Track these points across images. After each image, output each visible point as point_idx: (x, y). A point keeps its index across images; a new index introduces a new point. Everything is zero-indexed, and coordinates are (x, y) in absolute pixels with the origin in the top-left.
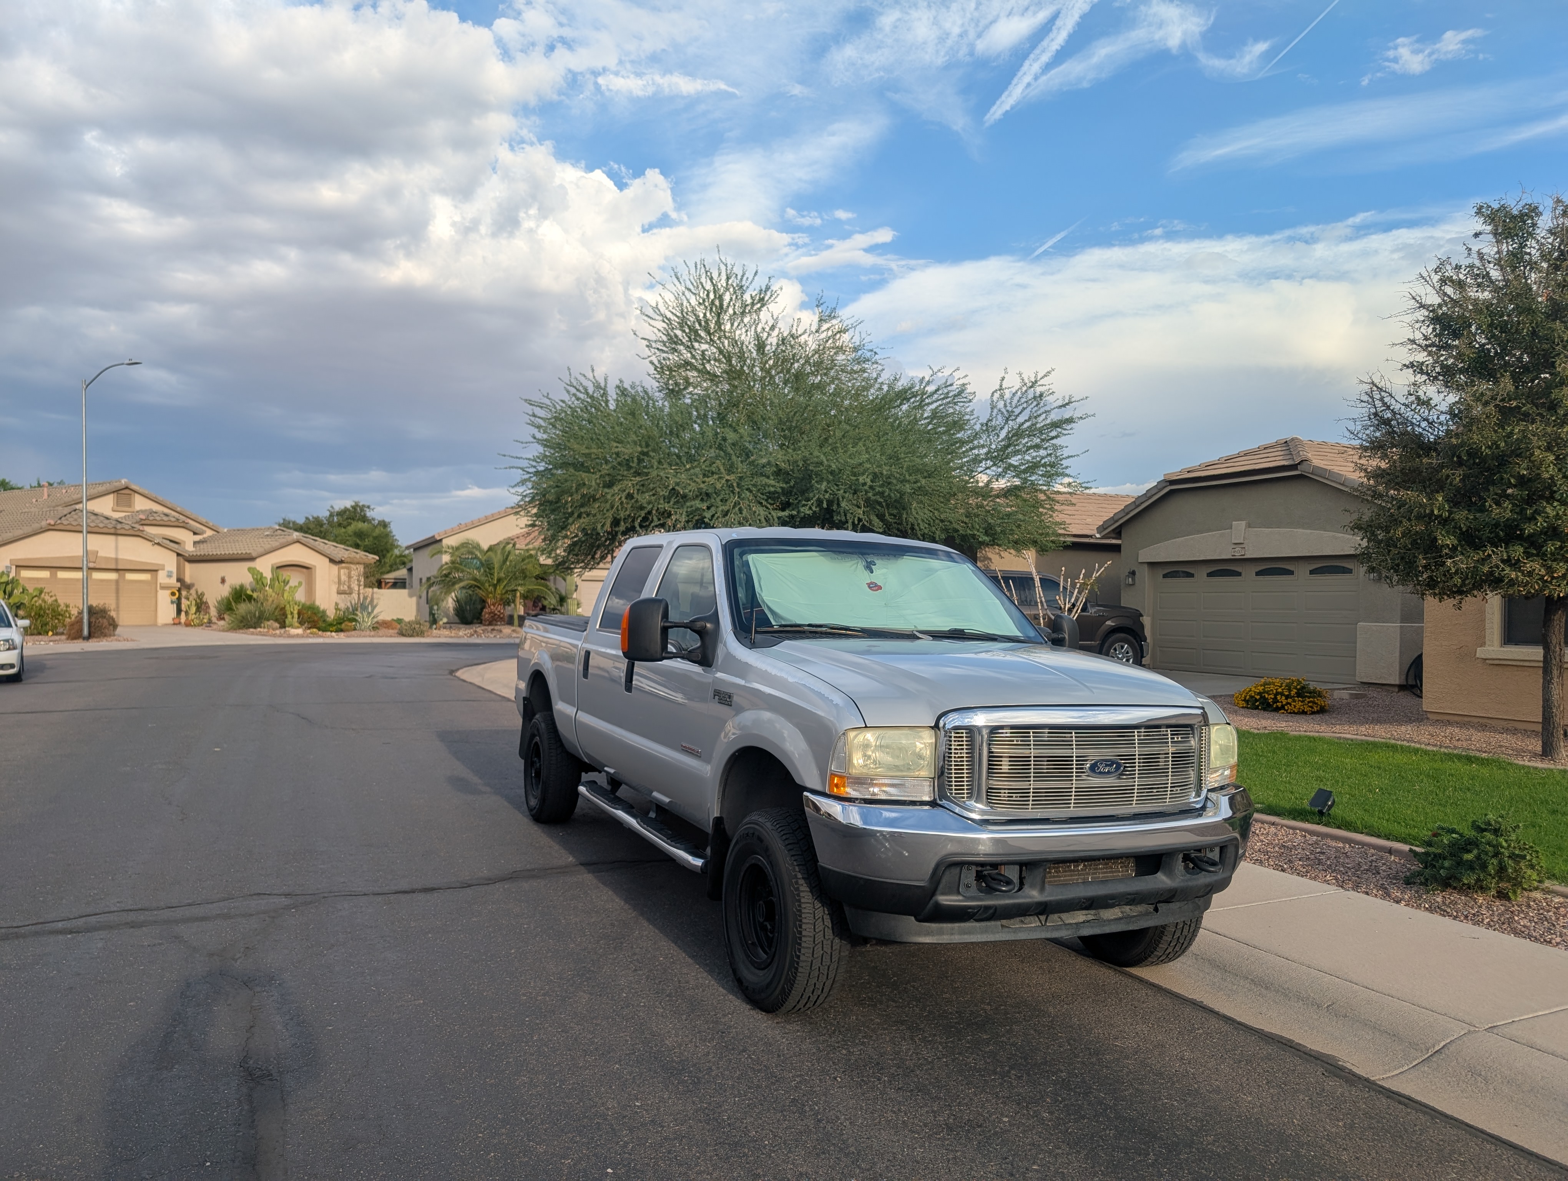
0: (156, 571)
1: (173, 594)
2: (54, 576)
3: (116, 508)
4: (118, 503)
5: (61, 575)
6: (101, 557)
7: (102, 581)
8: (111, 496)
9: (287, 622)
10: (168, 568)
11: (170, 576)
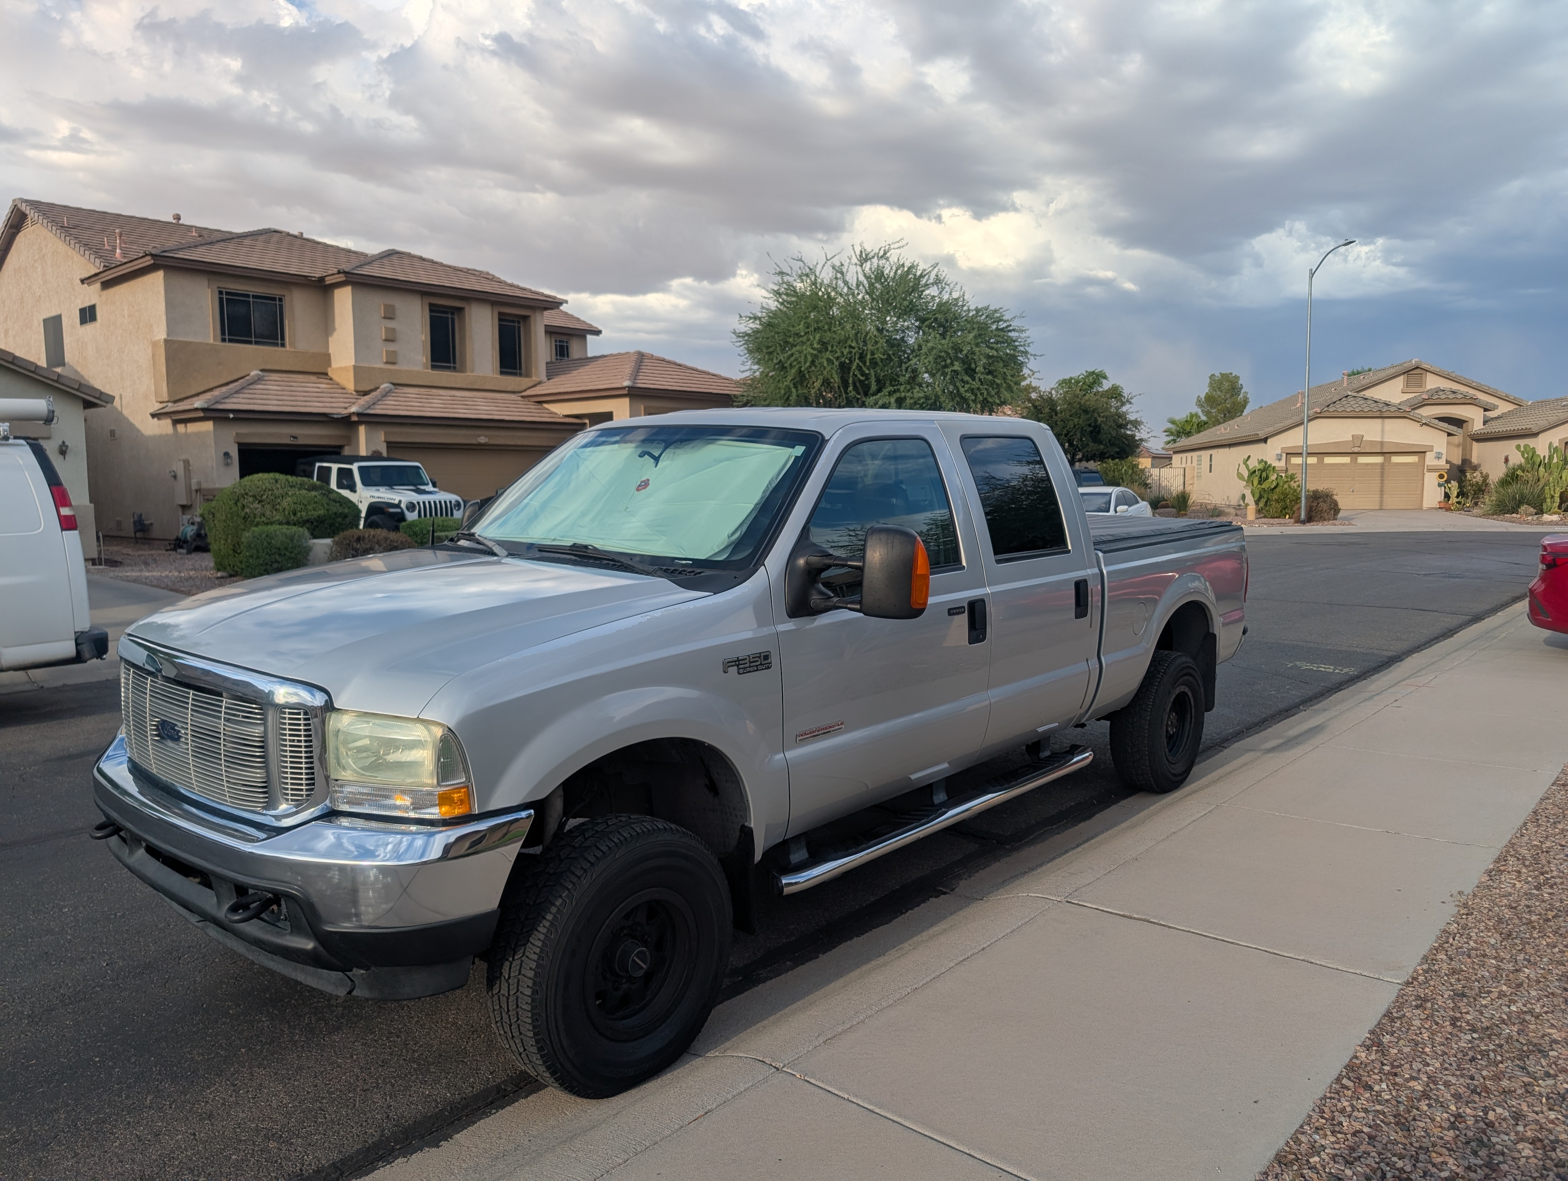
0: (1425, 452)
1: (1441, 476)
2: (1321, 461)
3: (1406, 390)
4: (1408, 384)
5: (1328, 460)
6: (1366, 441)
7: (1367, 464)
8: (1402, 377)
9: (1545, 507)
10: (1436, 450)
11: (1438, 456)
